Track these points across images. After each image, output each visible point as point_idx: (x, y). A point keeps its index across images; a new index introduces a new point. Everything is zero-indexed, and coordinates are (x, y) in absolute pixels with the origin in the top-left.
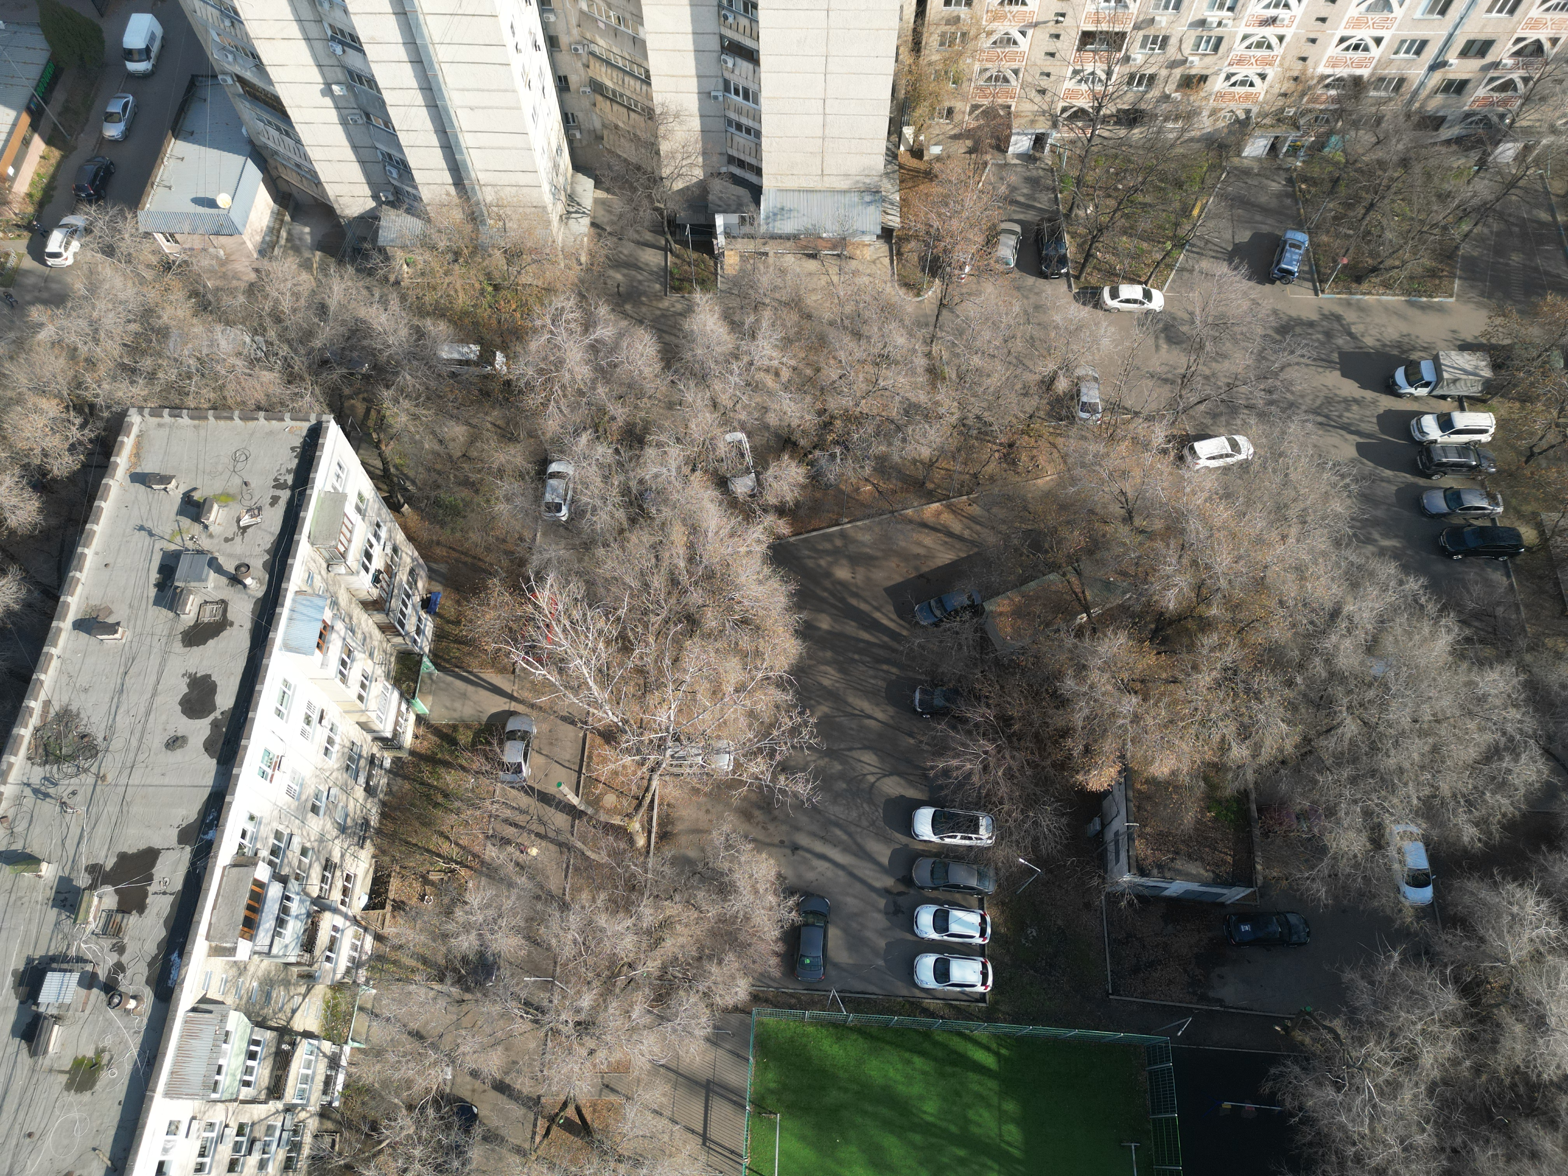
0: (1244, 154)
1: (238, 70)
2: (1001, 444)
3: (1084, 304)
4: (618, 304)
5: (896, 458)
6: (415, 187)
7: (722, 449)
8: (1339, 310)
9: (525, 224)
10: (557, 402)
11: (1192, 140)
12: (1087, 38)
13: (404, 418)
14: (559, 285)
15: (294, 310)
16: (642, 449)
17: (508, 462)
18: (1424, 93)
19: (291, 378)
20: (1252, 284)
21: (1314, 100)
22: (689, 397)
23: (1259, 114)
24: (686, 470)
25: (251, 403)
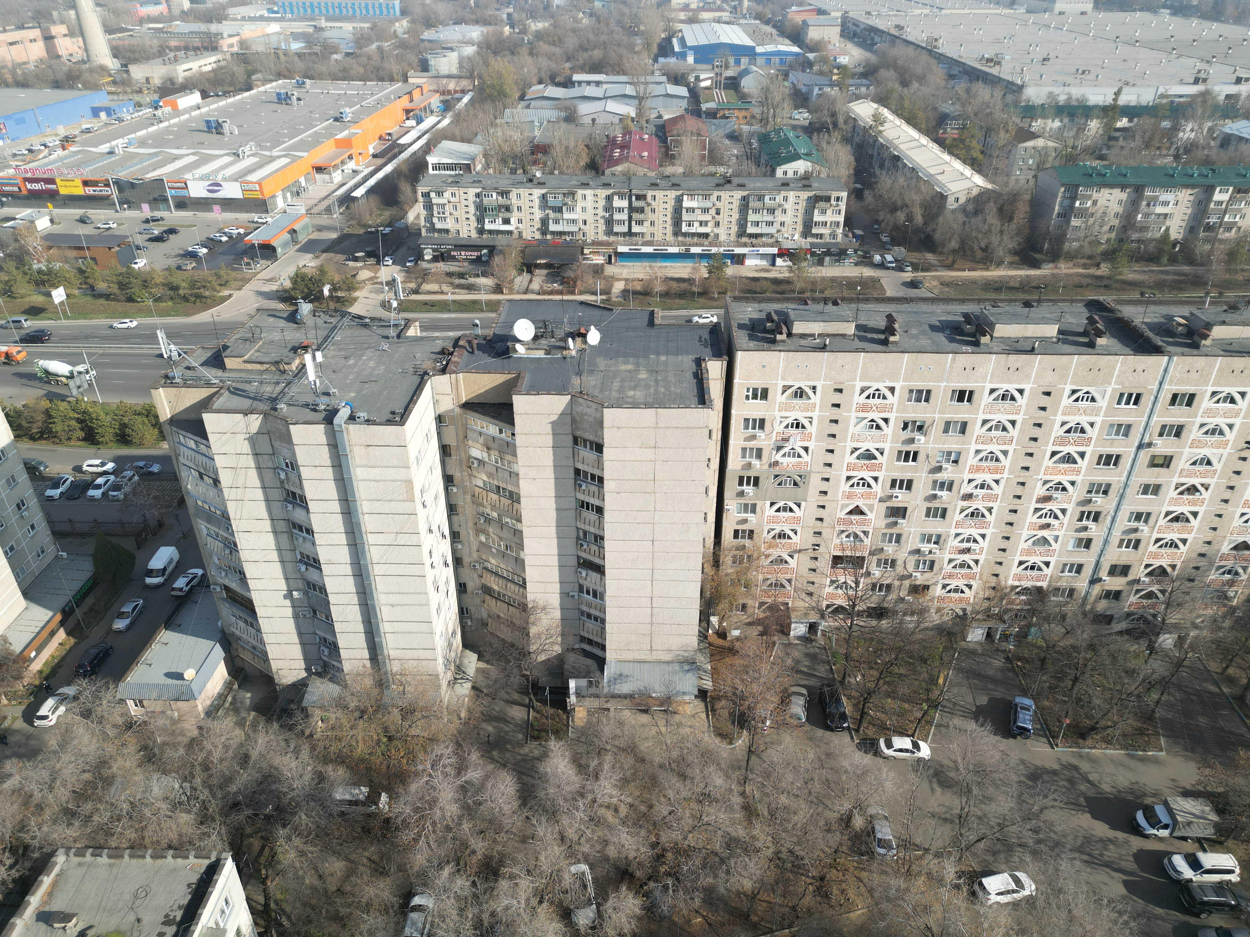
0: (969, 639)
1: (227, 582)
2: (813, 877)
3: (866, 752)
4: (487, 751)
5: (722, 890)
6: (340, 662)
7: (567, 881)
8: (1075, 761)
9: (421, 688)
10: (427, 837)
11: (927, 629)
12: (837, 560)
13: (292, 855)
14: (441, 737)
15: (221, 760)
16: (496, 881)
17: (377, 896)
18: (1091, 599)
19: (204, 819)
20: (998, 738)
21: (1011, 602)
22: (541, 831)
23: (972, 612)
24: (534, 902)
25: (164, 843)
